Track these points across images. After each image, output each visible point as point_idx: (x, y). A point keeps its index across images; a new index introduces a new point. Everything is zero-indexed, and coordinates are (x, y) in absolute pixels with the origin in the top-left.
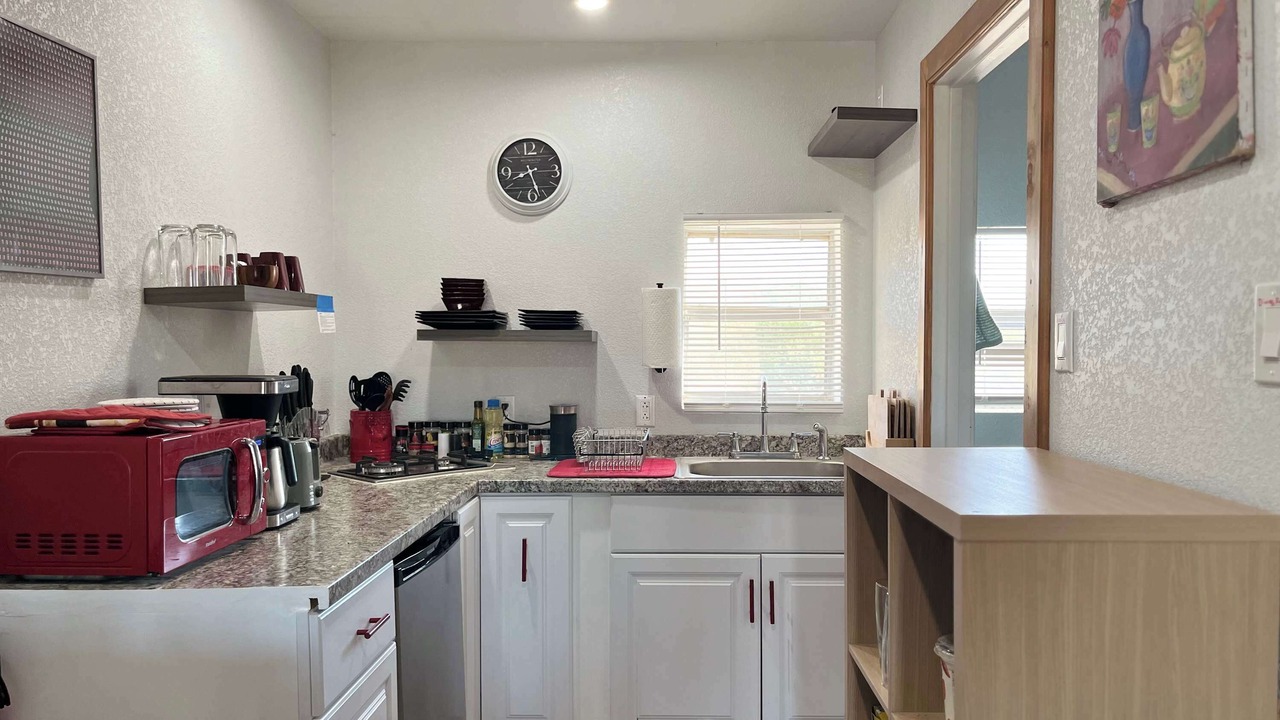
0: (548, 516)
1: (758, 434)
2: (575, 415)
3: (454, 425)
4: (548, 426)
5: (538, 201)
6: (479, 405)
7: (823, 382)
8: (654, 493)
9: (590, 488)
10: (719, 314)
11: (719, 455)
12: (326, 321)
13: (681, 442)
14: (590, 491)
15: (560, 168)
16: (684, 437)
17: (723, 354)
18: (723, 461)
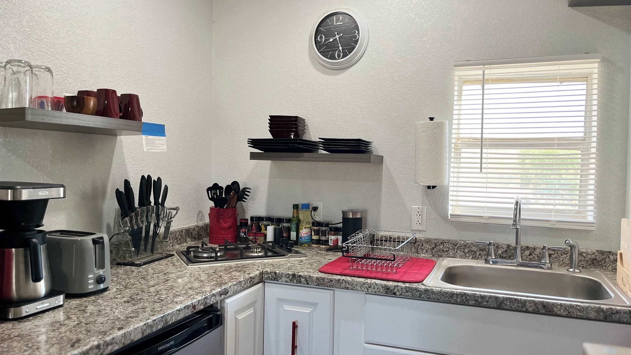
0: (315, 305)
1: (513, 244)
2: (360, 219)
3: (279, 220)
4: (341, 225)
5: (342, 58)
6: (296, 207)
7: (577, 202)
8: (402, 296)
9: (348, 286)
10: (482, 143)
11: (478, 258)
12: (158, 143)
13: (446, 245)
14: (347, 288)
15: (359, 33)
16: (448, 241)
17: (485, 175)
18: (479, 265)
